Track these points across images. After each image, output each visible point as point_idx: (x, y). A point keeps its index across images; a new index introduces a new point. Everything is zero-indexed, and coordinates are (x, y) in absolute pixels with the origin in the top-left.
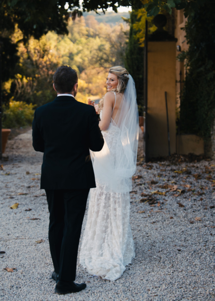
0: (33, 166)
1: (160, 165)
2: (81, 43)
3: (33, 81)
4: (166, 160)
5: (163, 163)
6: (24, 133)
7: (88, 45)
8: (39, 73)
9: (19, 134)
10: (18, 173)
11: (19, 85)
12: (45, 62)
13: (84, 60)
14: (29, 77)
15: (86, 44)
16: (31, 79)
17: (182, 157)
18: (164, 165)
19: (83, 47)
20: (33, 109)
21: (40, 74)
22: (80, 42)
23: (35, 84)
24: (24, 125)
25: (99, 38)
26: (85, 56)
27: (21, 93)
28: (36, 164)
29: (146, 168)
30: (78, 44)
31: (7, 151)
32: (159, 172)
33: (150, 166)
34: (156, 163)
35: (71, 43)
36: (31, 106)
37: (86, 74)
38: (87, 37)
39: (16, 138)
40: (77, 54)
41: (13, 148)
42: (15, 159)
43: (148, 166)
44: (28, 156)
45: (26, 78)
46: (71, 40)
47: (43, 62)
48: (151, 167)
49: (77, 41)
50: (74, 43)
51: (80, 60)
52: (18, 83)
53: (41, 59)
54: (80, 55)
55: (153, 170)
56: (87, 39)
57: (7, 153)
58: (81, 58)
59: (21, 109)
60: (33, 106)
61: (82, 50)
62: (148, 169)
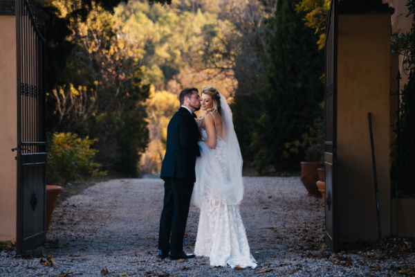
0: (112, 259)
1: (365, 256)
2: (169, 23)
3: (89, 92)
4: (375, 249)
5: (368, 253)
6: (77, 194)
7: (182, 26)
8: (99, 78)
9: (68, 195)
10: (85, 272)
11: (61, 101)
12: (112, 57)
13: (173, 55)
14: (82, 85)
15: (177, 23)
16: (85, 89)
17: (406, 243)
18: (372, 258)
19: (172, 29)
20: (91, 147)
21: (103, 80)
22: (166, 21)
23: (93, 99)
24: (73, 179)
25: (203, 12)
26: (177, 48)
27: (65, 117)
28: (115, 253)
29: (338, 264)
30: (162, 24)
31: (52, 230)
32: (367, 271)
33: (345, 259)
34: (355, 253)
35: (151, 23)
36: (87, 141)
37: (178, 82)
38: (179, 11)
39: (64, 203)
40: (162, 42)
41: (63, 224)
42: (72, 243)
43: (341, 259)
44: (97, 238)
45: (76, 87)
46: (149, 16)
47: (108, 57)
48: (349, 263)
49: (160, 19)
50: (154, 22)
51: (167, 55)
52: (60, 96)
53: (104, 51)
54: (166, 45)
55: (353, 268)
56: (178, 14)
57: (54, 232)
58: (169, 51)
59: (68, 148)
60: (90, 142)
61: (171, 35)
62: (344, 265)
